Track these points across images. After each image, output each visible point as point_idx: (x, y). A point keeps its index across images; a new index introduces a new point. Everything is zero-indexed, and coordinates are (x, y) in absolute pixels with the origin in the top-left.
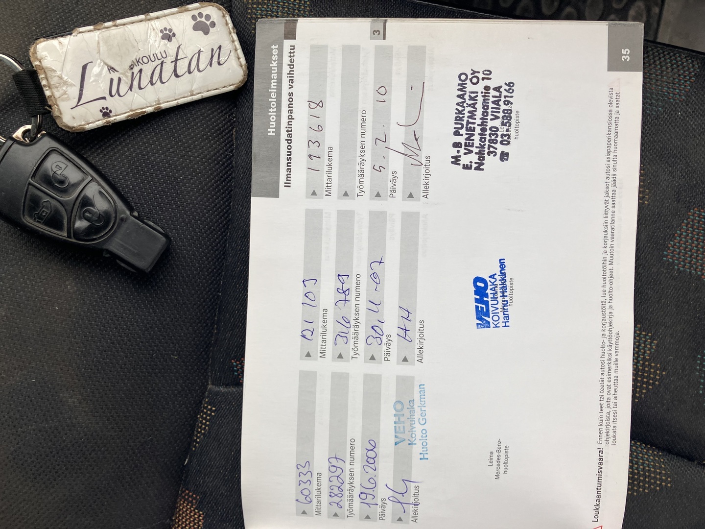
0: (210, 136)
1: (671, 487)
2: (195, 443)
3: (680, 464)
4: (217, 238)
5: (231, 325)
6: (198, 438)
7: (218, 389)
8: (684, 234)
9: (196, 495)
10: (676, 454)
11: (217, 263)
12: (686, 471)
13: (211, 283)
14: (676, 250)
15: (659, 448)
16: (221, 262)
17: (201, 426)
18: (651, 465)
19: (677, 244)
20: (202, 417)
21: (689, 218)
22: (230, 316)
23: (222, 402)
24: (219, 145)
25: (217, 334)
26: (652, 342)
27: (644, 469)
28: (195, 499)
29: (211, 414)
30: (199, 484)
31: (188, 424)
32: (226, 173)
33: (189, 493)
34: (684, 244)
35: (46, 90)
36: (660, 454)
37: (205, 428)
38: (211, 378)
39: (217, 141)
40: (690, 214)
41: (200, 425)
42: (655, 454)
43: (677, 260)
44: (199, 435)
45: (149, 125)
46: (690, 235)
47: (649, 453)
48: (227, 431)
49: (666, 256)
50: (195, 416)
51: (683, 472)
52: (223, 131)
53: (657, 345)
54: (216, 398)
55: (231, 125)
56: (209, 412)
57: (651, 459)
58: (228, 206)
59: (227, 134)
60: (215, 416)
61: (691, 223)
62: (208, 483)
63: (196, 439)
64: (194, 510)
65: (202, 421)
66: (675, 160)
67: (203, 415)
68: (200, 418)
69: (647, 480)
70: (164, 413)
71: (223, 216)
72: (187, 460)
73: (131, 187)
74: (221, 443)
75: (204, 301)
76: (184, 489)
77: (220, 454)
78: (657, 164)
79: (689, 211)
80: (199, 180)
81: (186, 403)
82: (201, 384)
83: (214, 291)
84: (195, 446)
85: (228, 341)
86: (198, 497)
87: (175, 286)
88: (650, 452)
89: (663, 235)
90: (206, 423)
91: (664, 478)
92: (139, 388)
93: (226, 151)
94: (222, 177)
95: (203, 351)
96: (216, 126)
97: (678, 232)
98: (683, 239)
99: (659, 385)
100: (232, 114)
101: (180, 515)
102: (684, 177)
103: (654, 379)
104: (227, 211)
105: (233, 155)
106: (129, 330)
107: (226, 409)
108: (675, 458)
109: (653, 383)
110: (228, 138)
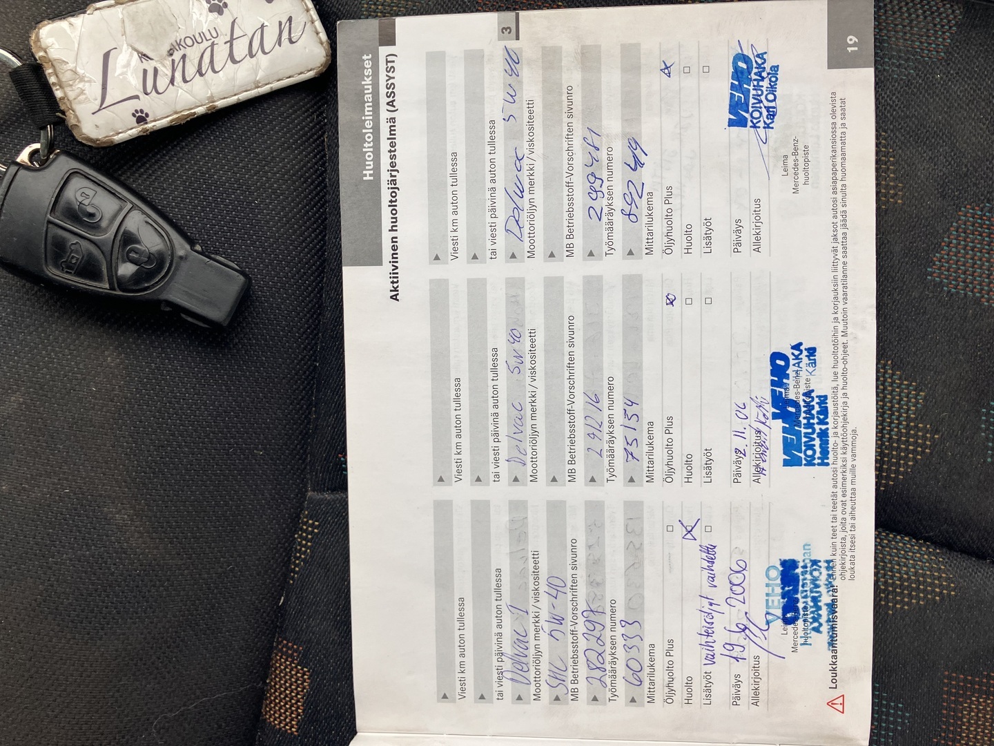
0: (294, 143)
1: (956, 596)
2: (292, 574)
3: (967, 564)
4: (309, 285)
5: (335, 406)
6: (297, 566)
7: (322, 497)
8: (954, 241)
9: (297, 645)
10: (960, 551)
11: (311, 321)
12: (976, 573)
13: (304, 349)
14: (945, 264)
15: (935, 543)
16: (316, 319)
17: (301, 549)
18: (926, 566)
19: (946, 257)
20: (301, 536)
21: (960, 219)
22: (333, 394)
23: (327, 513)
24: (306, 156)
25: (317, 419)
26: (918, 395)
27: (916, 574)
28: (296, 651)
29: (313, 531)
30: (301, 630)
31: (281, 547)
32: (317, 194)
33: (287, 644)
34: (954, 255)
35: (56, 90)
36: (938, 551)
37: (306, 551)
38: (311, 481)
39: (303, 150)
40: (960, 213)
41: (299, 548)
42: (930, 552)
43: (946, 278)
44: (297, 562)
45: (209, 132)
46: (962, 243)
47: (922, 550)
48: (336, 553)
49: (931, 274)
50: (291, 536)
51: (971, 575)
52: (311, 137)
53: (925, 399)
54: (319, 509)
55: (321, 128)
56: (310, 529)
57: (926, 559)
58: (321, 240)
59: (315, 140)
60: (319, 532)
61: (963, 226)
62: (313, 627)
63: (295, 568)
64: (296, 667)
65: (301, 541)
66: (936, 140)
67: (302, 534)
68: (297, 538)
69: (921, 587)
70: (248, 532)
71: (315, 254)
72: (283, 598)
73: (188, 217)
74: (328, 571)
75: (296, 374)
76: (280, 639)
77: (328, 585)
78: (911, 148)
79: (960, 210)
80: (281, 205)
81: (277, 517)
82: (297, 491)
83: (308, 360)
84: (293, 578)
85: (331, 429)
86: (301, 648)
87: (255, 353)
88: (924, 549)
89: (925, 245)
90: (306, 544)
91: (944, 583)
92: (212, 497)
93: (316, 163)
94: (311, 200)
95: (298, 444)
96: (301, 130)
97: (946, 239)
98: (954, 250)
99: (931, 453)
100: (321, 113)
101: (276, 677)
102: (950, 164)
103: (924, 446)
104: (322, 247)
105: (326, 170)
106: (195, 416)
107: (333, 522)
108: (960, 556)
109: (923, 452)
110: (318, 146)
